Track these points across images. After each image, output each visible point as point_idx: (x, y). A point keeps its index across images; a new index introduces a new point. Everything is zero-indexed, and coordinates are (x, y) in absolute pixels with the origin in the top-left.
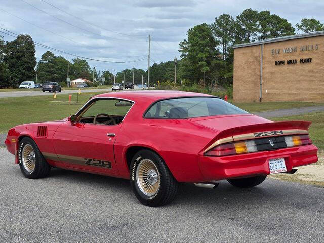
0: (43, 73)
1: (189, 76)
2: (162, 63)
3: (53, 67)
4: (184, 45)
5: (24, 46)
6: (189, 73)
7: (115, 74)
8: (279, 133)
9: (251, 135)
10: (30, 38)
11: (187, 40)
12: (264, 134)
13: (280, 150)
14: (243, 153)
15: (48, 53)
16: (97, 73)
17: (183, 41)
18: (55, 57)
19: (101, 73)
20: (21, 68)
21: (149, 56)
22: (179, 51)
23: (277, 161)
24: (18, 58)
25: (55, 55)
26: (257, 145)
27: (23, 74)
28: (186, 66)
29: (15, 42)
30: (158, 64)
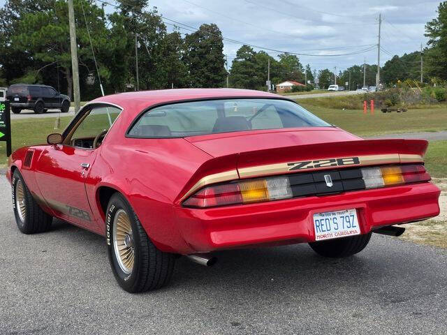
0: (238, 75)
1: (440, 72)
2: (406, 54)
3: (252, 67)
4: (433, 27)
5: (208, 40)
6: (440, 67)
7: (337, 74)
8: (348, 161)
9: (283, 167)
10: (217, 28)
11: (437, 20)
12: (312, 164)
13: (347, 194)
14: (260, 202)
15: (246, 48)
16: (313, 73)
17: (431, 21)
18: (255, 53)
19: (317, 72)
20: (204, 69)
21: (379, 45)
22: (426, 35)
23: (338, 216)
24: (201, 56)
25: (254, 50)
26: (292, 186)
27: (208, 78)
28: (436, 57)
29: (197, 34)
30: (400, 56)
